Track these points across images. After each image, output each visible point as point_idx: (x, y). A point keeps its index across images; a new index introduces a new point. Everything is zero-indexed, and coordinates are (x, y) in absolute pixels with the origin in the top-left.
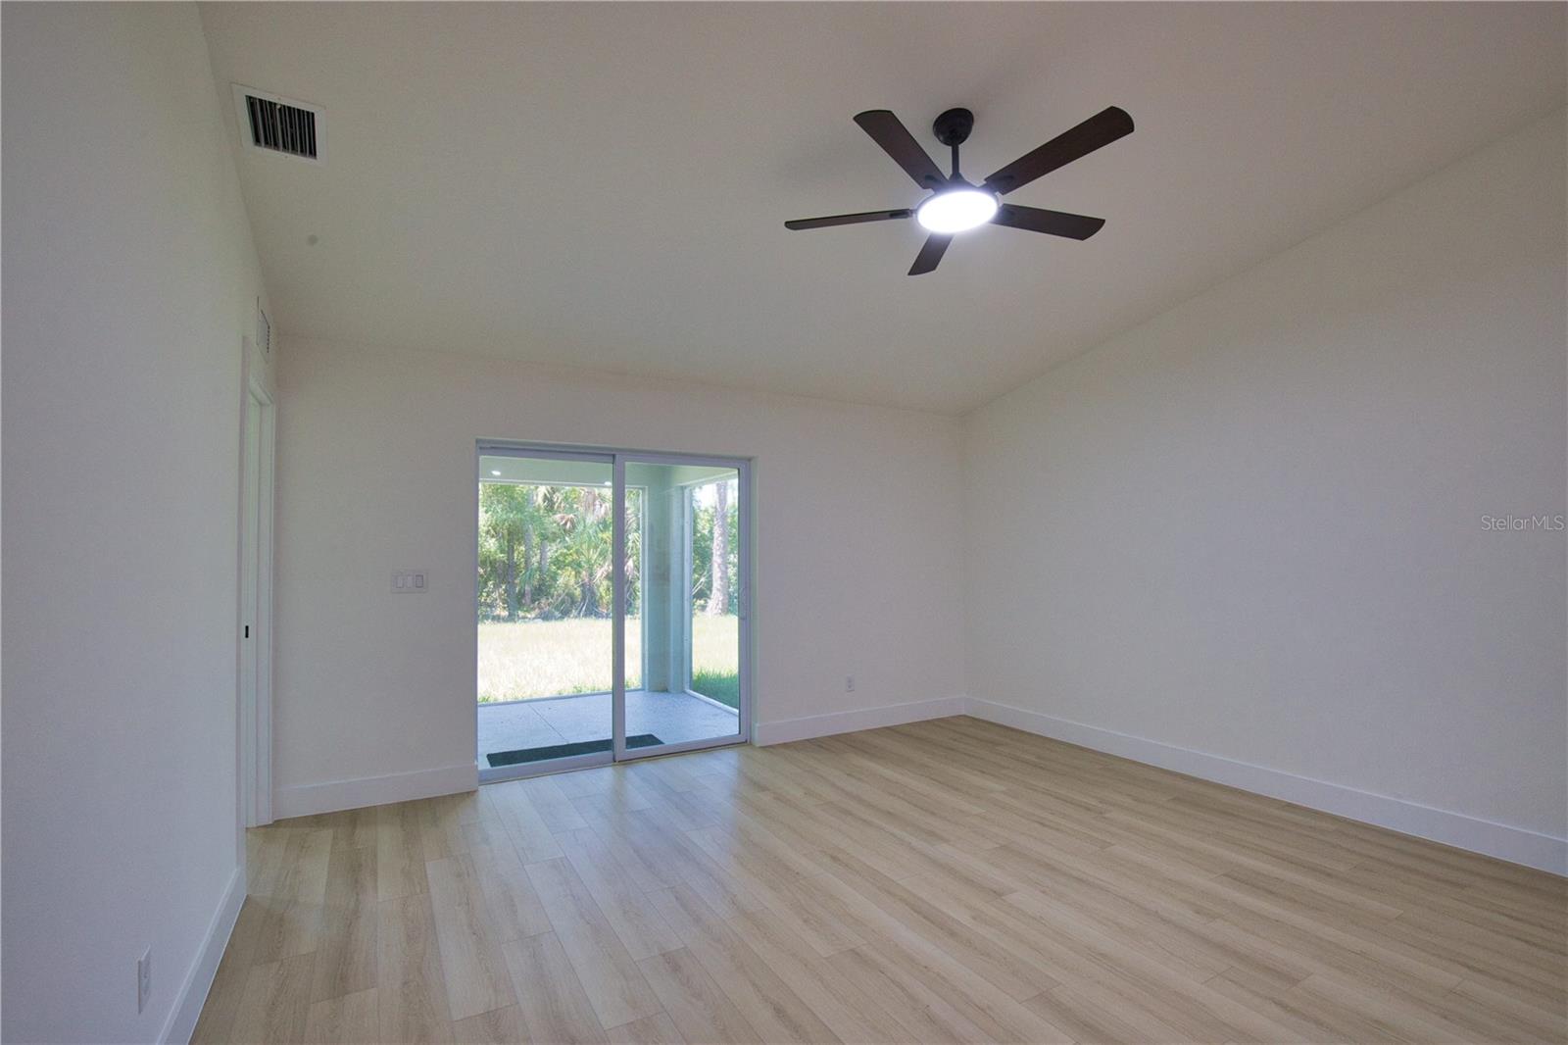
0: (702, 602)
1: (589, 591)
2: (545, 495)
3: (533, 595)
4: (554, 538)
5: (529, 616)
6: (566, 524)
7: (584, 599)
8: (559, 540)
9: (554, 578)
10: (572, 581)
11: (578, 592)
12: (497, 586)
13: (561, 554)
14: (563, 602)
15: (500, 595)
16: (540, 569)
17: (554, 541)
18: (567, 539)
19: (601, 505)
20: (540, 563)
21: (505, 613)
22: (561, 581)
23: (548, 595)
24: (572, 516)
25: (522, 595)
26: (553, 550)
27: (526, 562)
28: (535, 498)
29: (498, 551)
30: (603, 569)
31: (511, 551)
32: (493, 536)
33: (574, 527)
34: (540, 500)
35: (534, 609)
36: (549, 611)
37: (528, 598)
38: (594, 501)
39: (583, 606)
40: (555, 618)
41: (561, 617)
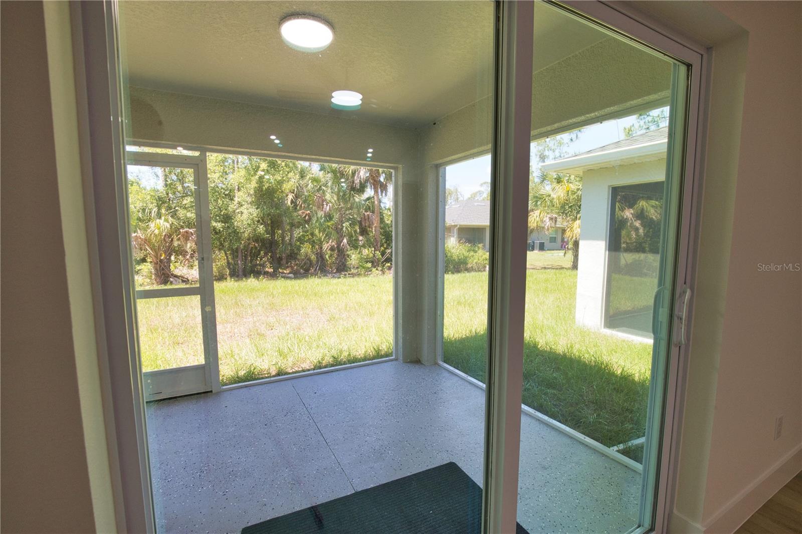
0: (389, 264)
1: (321, 256)
2: (292, 200)
3: (287, 259)
4: (299, 225)
5: (285, 272)
6: (305, 217)
7: (317, 262)
8: (301, 227)
9: (299, 249)
10: (309, 251)
11: (313, 257)
12: (266, 254)
13: (302, 235)
14: (305, 264)
15: (268, 259)
16: (291, 244)
17: (298, 227)
18: (307, 226)
19: (327, 205)
20: (290, 241)
21: (271, 270)
22: (303, 251)
23: (295, 259)
24: (309, 212)
25: (280, 259)
26: (298, 233)
27: (282, 240)
28: (286, 202)
29: (266, 233)
30: (328, 244)
31: (273, 234)
32: (262, 224)
33: (310, 219)
34: (289, 203)
35: (288, 267)
36: (297, 269)
37: (284, 261)
38: (323, 202)
39: (317, 266)
40: (301, 274)
41: (304, 273)
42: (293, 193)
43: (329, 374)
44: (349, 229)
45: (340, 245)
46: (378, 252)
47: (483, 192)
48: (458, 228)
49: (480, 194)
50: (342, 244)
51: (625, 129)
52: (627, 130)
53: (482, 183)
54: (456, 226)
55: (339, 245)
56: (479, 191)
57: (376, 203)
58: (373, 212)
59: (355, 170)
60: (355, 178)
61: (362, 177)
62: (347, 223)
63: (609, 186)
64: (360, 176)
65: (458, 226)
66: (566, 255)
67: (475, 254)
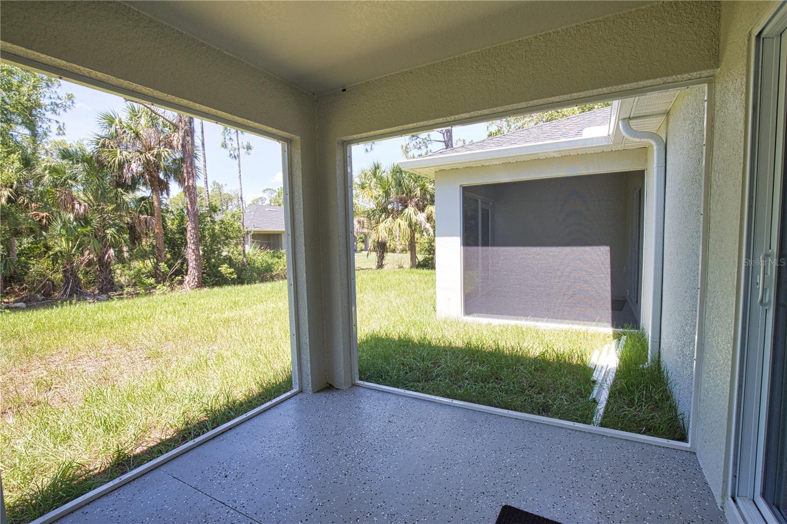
0: (180, 278)
1: (70, 274)
2: (10, 197)
6: (41, 220)
7: (66, 282)
14: (44, 286)
18: (44, 233)
19: (80, 204)
24: (46, 213)
30: (83, 258)
33: (50, 223)
36: (29, 295)
38: (72, 200)
39: (67, 288)
40: (38, 301)
41: (43, 300)
42: (11, 187)
43: (222, 437)
44: (116, 236)
45: (104, 257)
46: (163, 264)
47: (265, 199)
48: (252, 234)
49: (262, 201)
50: (107, 256)
51: (402, 146)
52: (404, 148)
53: (265, 189)
54: (251, 232)
55: (101, 259)
56: (261, 198)
57: (156, 204)
58: (152, 215)
59: (124, 161)
60: (125, 170)
61: (135, 171)
62: (113, 229)
63: (461, 186)
64: (132, 170)
65: (252, 232)
66: (369, 256)
67: (279, 260)
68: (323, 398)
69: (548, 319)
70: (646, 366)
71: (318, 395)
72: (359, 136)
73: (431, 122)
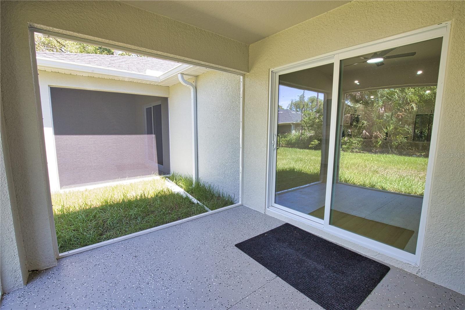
63: (49, 86)
68: (38, 283)
69: (128, 178)
70: (194, 186)
71: (30, 285)
72: (48, 28)
73: (133, 47)
